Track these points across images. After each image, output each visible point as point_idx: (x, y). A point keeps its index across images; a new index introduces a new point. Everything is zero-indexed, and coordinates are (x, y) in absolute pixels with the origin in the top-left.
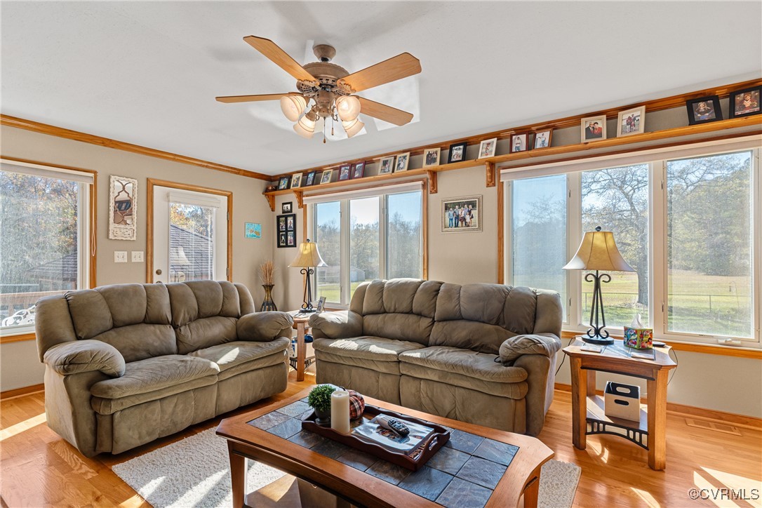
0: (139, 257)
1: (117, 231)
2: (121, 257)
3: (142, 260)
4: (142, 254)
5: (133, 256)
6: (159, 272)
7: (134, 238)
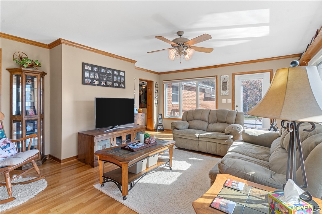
0: (230, 101)
1: (223, 93)
2: (224, 101)
3: (231, 102)
4: (231, 100)
5: (228, 100)
6: (237, 106)
7: (228, 95)
